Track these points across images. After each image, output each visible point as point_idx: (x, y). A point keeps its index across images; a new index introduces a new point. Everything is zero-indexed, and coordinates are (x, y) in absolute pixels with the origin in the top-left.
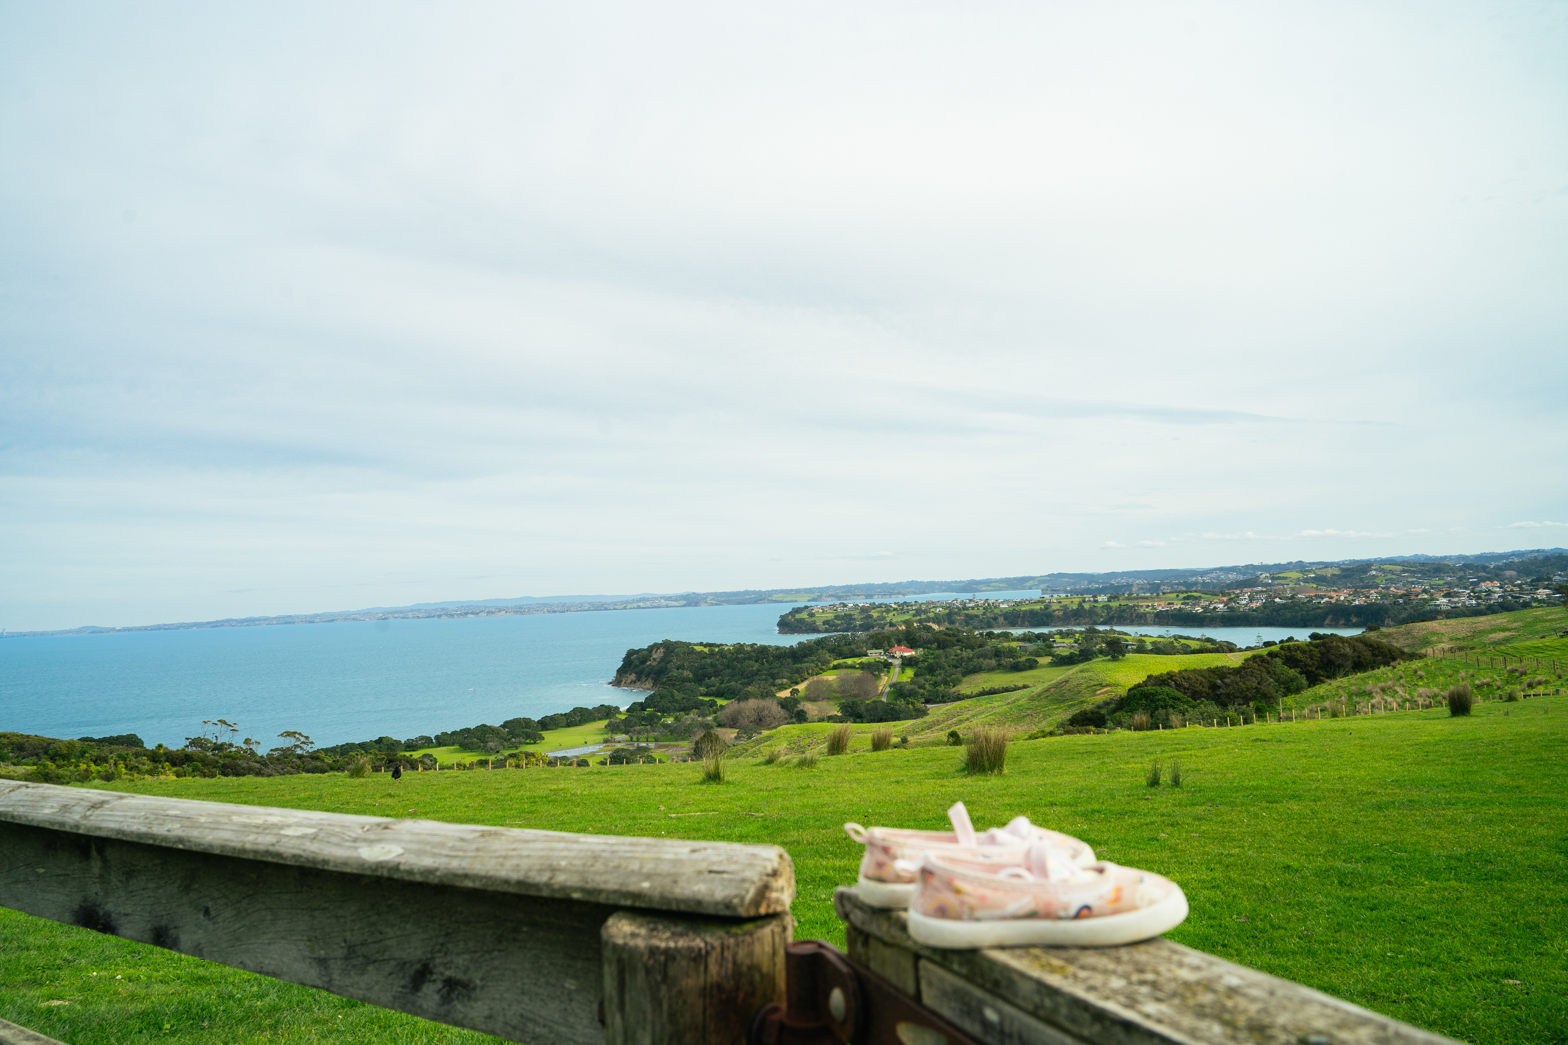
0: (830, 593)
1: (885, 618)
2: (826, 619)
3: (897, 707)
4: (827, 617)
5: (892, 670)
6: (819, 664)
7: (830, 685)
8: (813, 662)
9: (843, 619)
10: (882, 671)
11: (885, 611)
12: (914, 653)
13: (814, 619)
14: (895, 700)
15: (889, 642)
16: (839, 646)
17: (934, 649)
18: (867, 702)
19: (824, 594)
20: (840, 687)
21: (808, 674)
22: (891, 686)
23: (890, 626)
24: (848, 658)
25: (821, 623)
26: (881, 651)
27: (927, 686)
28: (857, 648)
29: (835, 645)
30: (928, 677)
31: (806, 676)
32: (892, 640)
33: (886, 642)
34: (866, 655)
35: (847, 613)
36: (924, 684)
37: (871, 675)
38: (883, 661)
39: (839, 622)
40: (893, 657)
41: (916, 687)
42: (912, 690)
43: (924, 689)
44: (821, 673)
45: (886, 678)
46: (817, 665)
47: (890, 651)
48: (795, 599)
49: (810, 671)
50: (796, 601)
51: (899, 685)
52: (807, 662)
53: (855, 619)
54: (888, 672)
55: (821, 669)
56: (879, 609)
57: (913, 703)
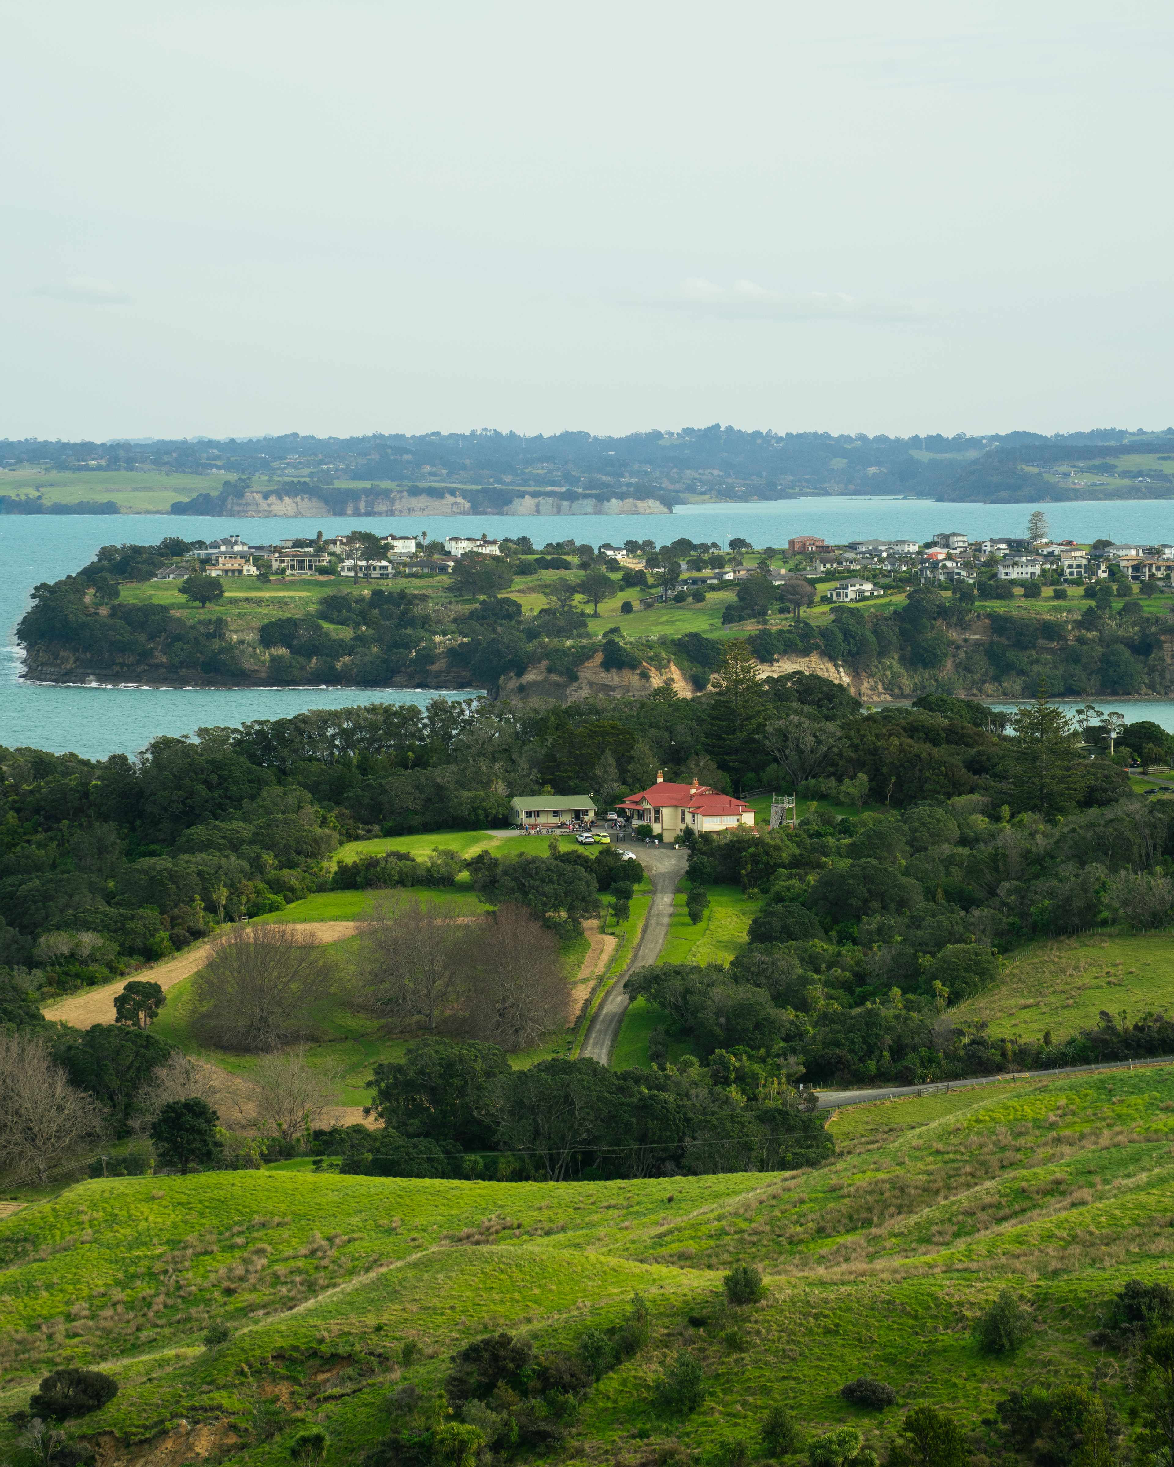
0: (291, 475)
1: (579, 622)
2: (276, 614)
3: (668, 1097)
4: (281, 603)
5: (637, 904)
6: (269, 859)
7: (325, 973)
8: (235, 846)
9: (364, 617)
10: (590, 907)
11: (583, 587)
12: (749, 819)
13: (213, 610)
14: (655, 1057)
15: (624, 760)
16: (364, 768)
17: (852, 805)
18: (519, 1064)
19: (259, 480)
20: (377, 979)
21: (211, 908)
22: (633, 987)
23: (607, 665)
24: (411, 831)
25: (250, 637)
26: (584, 802)
27: (817, 993)
28: (463, 785)
29: (346, 763)
30: (821, 946)
31: (201, 917)
32: (642, 747)
33: (609, 759)
34: (505, 822)
35: (389, 586)
36: (804, 981)
37: (534, 927)
38: (592, 853)
39: (346, 633)
40: (644, 835)
41: (763, 995)
42: (743, 1010)
43: (803, 1006)
44: (273, 908)
45: (610, 942)
46: (257, 867)
47: (628, 805)
48: (103, 498)
49: (222, 895)
50: (110, 509)
51: (677, 984)
52: (206, 846)
53: (425, 621)
54: (621, 912)
55: (277, 886)
56: (550, 575)
57: (743, 1079)
